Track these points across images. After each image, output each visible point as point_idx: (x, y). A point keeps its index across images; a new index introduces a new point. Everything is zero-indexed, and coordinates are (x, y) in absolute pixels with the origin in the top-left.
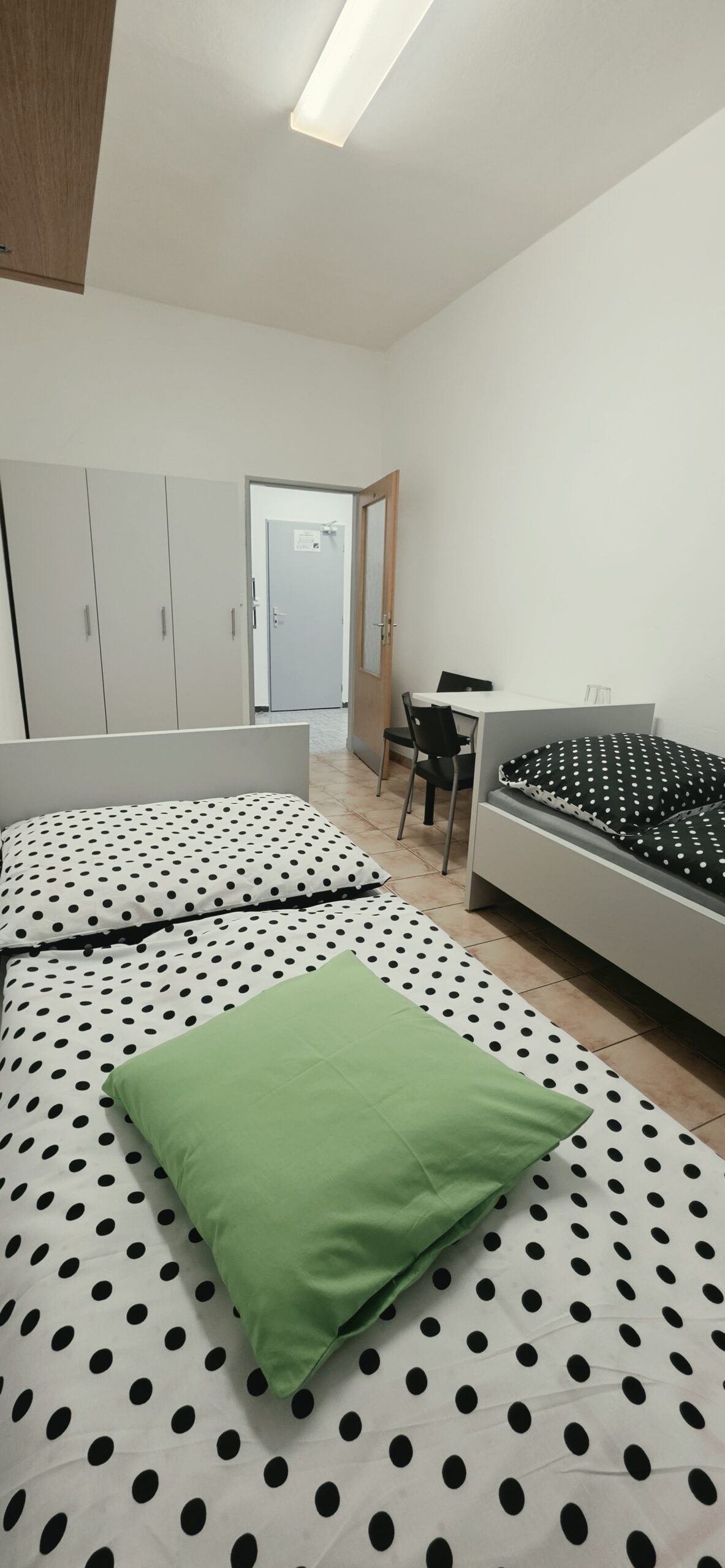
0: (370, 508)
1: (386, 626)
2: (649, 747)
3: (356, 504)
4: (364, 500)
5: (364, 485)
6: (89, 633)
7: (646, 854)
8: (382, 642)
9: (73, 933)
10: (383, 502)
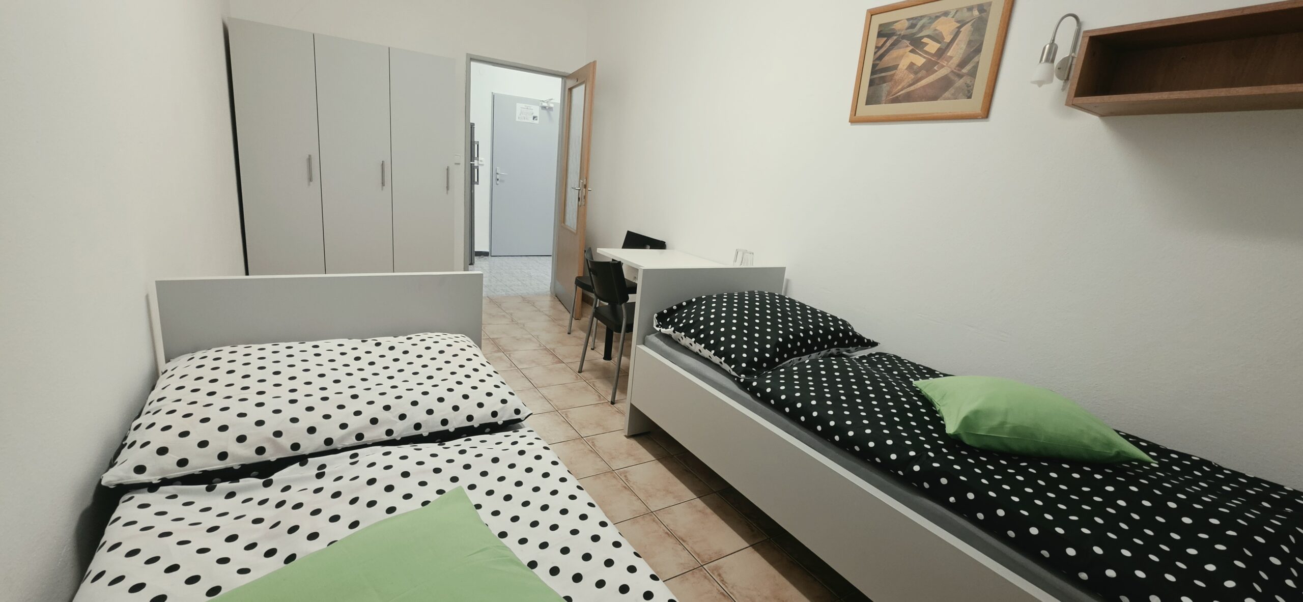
0: (575, 90)
1: (582, 190)
2: (773, 304)
3: (564, 85)
4: (570, 83)
5: (570, 71)
6: (310, 179)
7: (759, 395)
8: (578, 203)
9: (200, 468)
10: (583, 86)
